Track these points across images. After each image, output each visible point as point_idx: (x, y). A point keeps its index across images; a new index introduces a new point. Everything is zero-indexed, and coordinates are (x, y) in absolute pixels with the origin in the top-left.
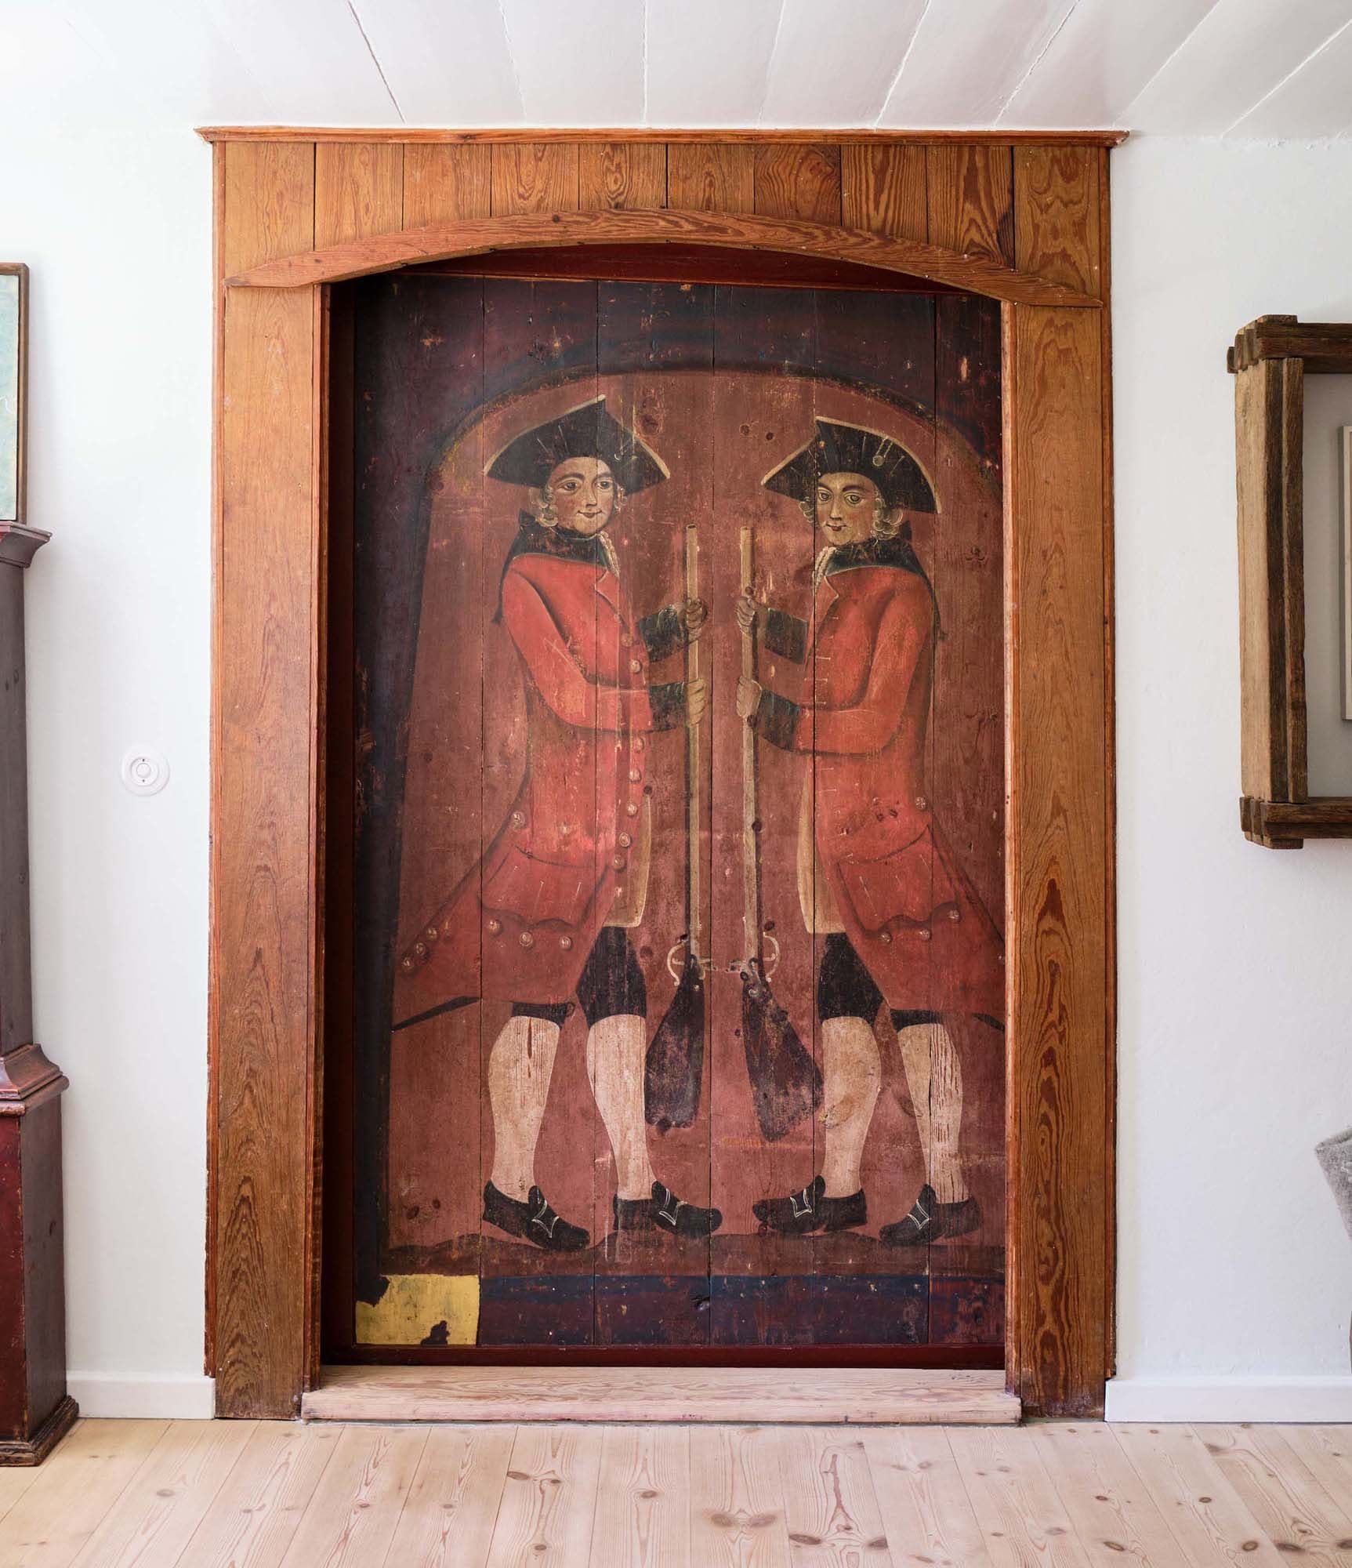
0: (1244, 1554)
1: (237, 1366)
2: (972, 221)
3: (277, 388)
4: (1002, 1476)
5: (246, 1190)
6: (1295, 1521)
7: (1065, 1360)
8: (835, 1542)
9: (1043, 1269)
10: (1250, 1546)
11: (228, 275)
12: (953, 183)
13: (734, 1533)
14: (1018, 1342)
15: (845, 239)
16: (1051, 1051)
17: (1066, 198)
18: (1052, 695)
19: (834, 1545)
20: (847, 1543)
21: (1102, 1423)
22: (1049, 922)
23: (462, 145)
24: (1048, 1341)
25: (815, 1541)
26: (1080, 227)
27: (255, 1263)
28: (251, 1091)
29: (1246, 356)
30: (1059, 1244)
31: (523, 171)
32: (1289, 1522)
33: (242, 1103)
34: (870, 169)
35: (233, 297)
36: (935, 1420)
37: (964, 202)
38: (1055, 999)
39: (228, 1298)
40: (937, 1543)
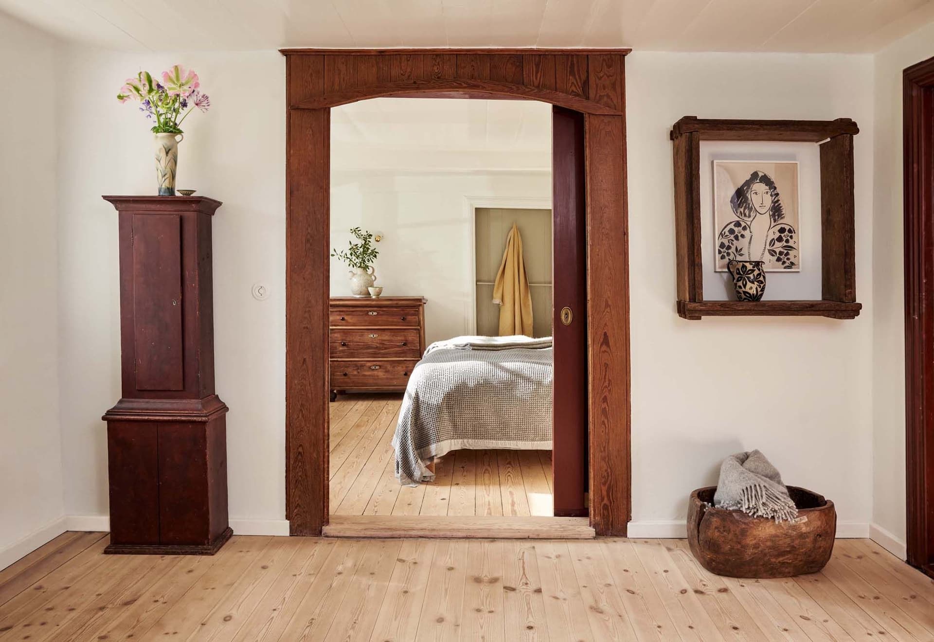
0: (681, 595)
1: (298, 516)
2: (573, 83)
3: (310, 147)
4: (587, 561)
5: (300, 450)
6: (701, 581)
7: (612, 515)
8: (521, 590)
9: (603, 480)
10: (684, 592)
11: (291, 105)
12: (566, 69)
13: (482, 586)
14: (594, 507)
15: (525, 90)
16: (605, 397)
17: (608, 74)
18: (604, 262)
19: (521, 591)
20: (526, 590)
21: (626, 539)
22: (604, 348)
23: (379, 55)
24: (605, 507)
25: (513, 590)
26: (614, 86)
27: (304, 477)
28: (302, 412)
29: (677, 132)
30: (609, 470)
31: (403, 64)
32: (699, 581)
33: (298, 417)
34: (534, 64)
35: (292, 112)
36: (562, 537)
37: (570, 76)
38: (607, 377)
39: (294, 490)
40: (561, 590)
